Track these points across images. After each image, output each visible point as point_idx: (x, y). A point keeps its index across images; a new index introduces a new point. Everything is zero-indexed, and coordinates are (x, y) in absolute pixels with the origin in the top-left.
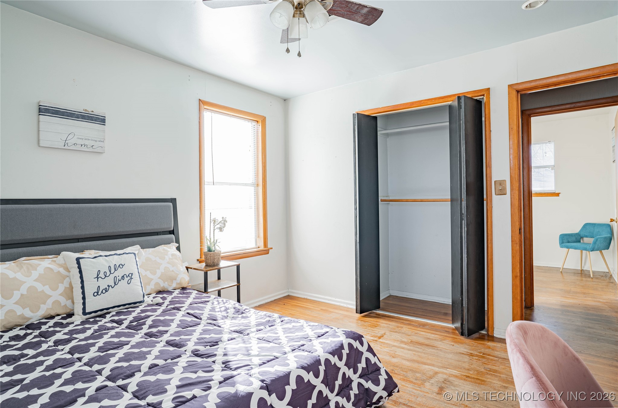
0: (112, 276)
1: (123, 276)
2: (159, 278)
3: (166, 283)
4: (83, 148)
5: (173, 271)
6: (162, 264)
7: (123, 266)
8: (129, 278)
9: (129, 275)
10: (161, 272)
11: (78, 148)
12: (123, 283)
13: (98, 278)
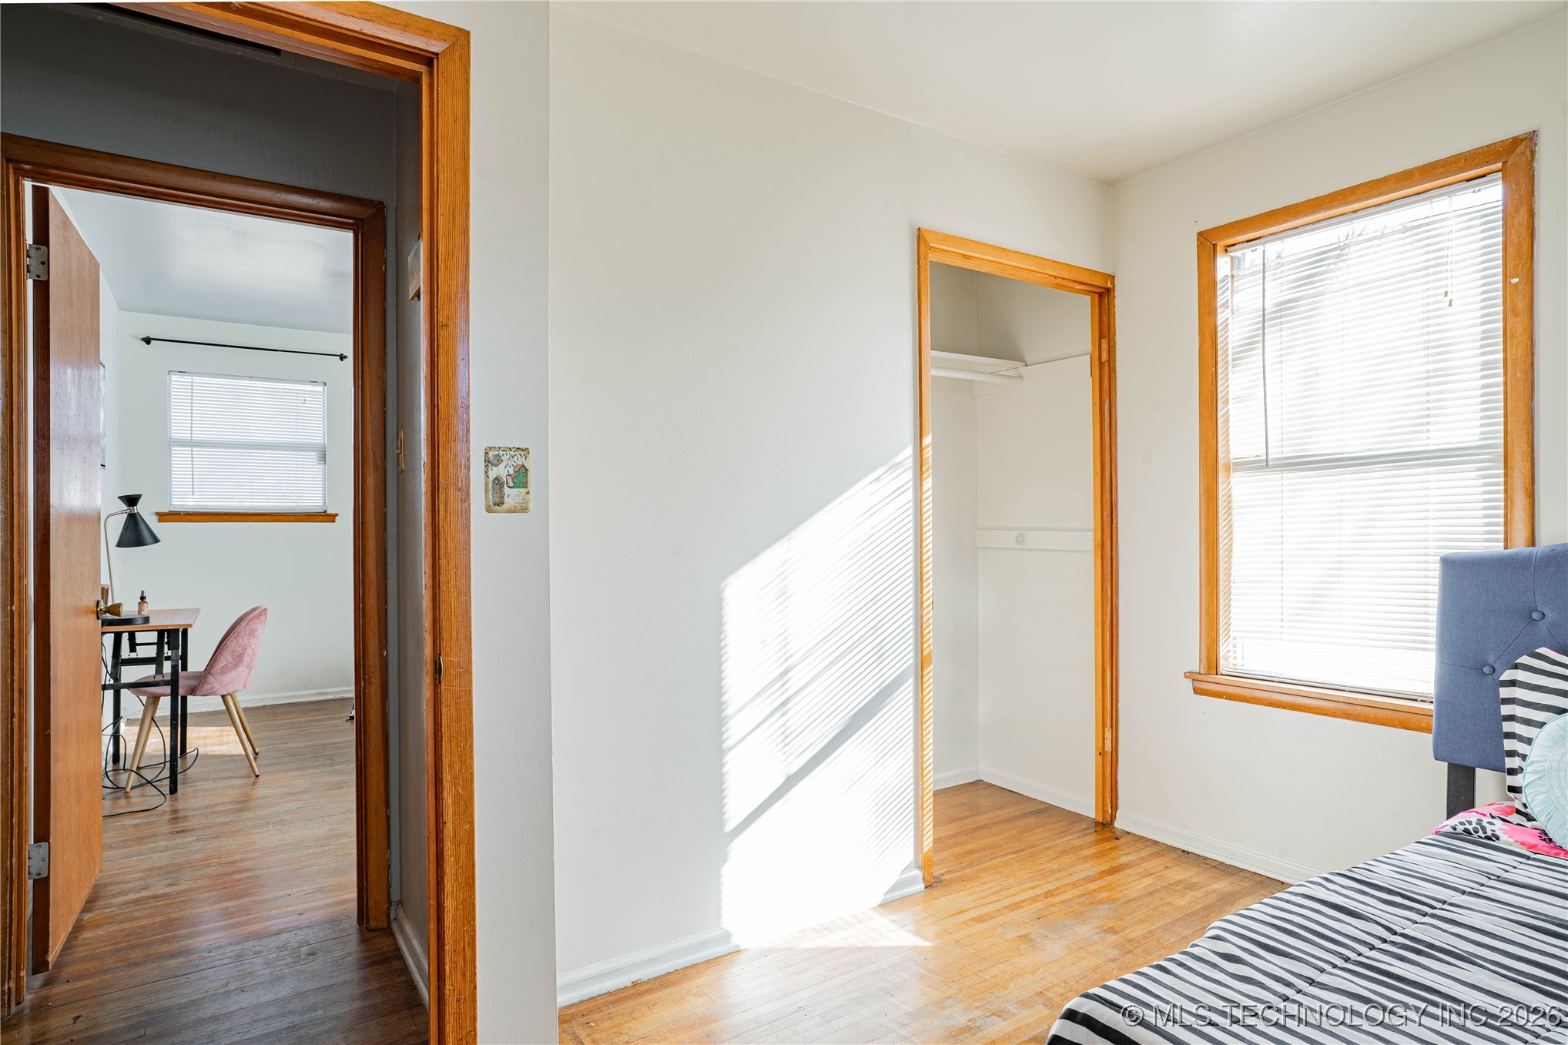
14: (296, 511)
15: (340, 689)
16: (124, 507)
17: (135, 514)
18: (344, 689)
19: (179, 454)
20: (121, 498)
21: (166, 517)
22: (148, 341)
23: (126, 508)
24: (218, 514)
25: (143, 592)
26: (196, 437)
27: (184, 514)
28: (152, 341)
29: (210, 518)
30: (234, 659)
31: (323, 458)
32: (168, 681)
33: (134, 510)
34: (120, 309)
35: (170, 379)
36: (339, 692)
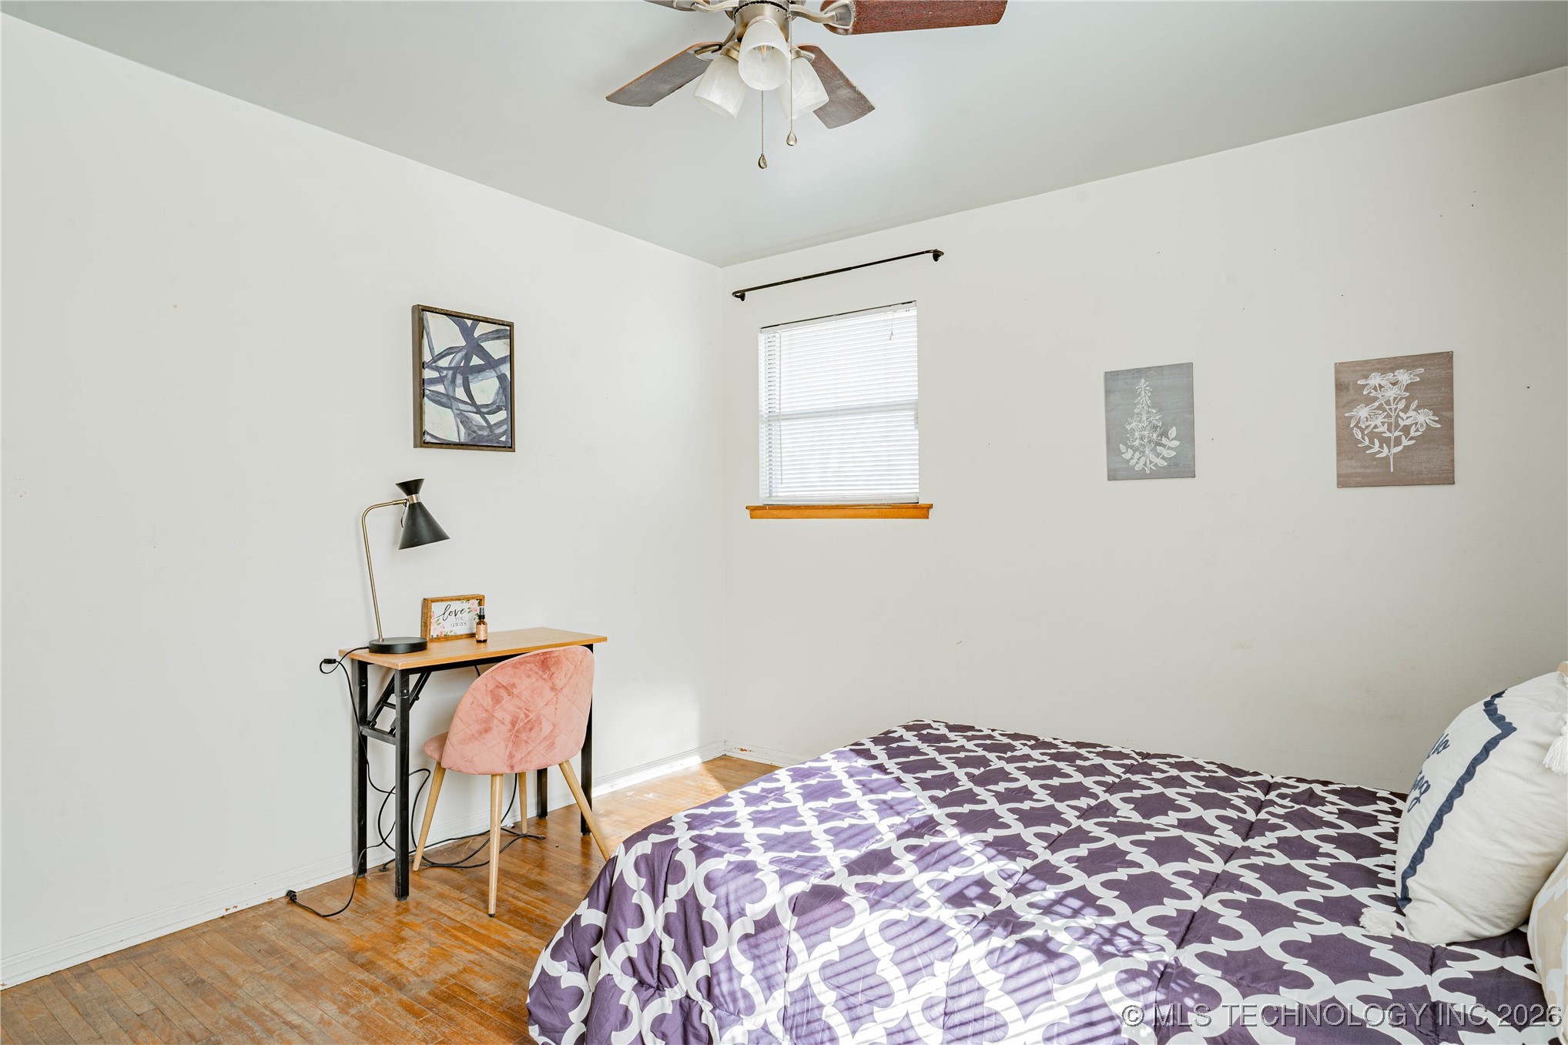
21: (756, 512)
24: (800, 508)
27: (769, 508)
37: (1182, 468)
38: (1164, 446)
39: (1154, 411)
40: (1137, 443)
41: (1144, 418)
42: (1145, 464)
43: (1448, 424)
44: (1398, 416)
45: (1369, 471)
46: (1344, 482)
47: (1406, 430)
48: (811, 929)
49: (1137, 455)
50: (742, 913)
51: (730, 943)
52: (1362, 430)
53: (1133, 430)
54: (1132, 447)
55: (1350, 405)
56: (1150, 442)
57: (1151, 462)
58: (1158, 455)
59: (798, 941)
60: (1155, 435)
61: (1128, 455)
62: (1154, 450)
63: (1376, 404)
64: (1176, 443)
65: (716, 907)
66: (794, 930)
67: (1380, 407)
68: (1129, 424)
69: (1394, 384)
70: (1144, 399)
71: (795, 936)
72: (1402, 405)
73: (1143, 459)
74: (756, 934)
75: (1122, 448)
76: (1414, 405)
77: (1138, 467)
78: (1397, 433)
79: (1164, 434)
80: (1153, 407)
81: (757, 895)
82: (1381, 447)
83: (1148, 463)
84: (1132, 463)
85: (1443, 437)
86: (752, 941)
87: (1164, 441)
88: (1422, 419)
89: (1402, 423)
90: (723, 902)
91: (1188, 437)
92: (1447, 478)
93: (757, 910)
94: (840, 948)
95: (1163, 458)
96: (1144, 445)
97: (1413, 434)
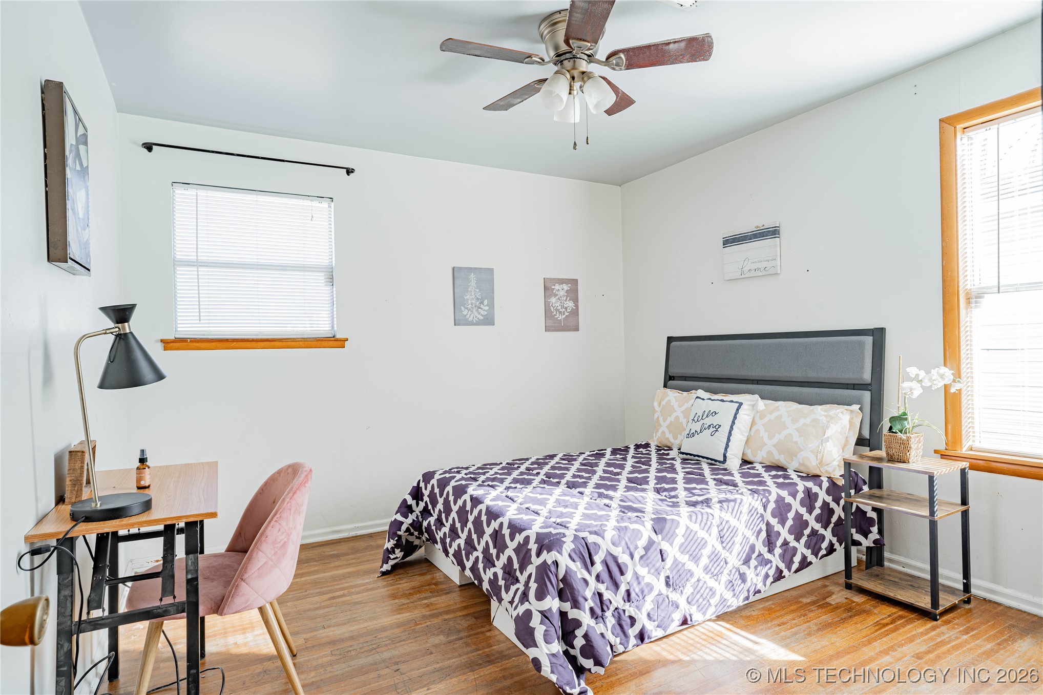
0: (702, 422)
1: (710, 426)
2: (773, 446)
3: (782, 456)
4: (758, 273)
5: (796, 443)
6: (788, 428)
7: (715, 414)
8: (715, 429)
9: (715, 427)
10: (780, 439)
11: (753, 274)
12: (707, 433)
13: (693, 420)
14: (306, 337)
15: (353, 526)
16: (110, 324)
17: (126, 334)
18: (357, 525)
19: (183, 275)
20: (104, 309)
21: (171, 344)
22: (149, 147)
23: (112, 325)
24: (227, 340)
25: (143, 451)
26: (202, 257)
27: (191, 341)
28: (154, 147)
29: (219, 344)
30: (275, 553)
31: (331, 280)
32: (183, 603)
33: (124, 328)
34: (120, 110)
35: (174, 192)
36: (352, 530)
37: (489, 320)
38: (482, 309)
39: (477, 290)
40: (470, 306)
41: (473, 294)
42: (473, 318)
43: (577, 306)
44: (564, 303)
45: (556, 325)
46: (547, 329)
47: (566, 308)
48: (669, 536)
49: (470, 312)
50: (636, 548)
51: (635, 565)
52: (554, 308)
53: (468, 299)
54: (467, 308)
55: (550, 296)
56: (475, 306)
57: (476, 317)
58: (479, 313)
59: (665, 544)
60: (478, 303)
61: (465, 313)
62: (477, 311)
63: (558, 297)
64: (487, 308)
65: (623, 553)
66: (662, 540)
67: (558, 299)
68: (466, 296)
69: (563, 289)
70: (473, 283)
71: (663, 543)
72: (565, 299)
73: (472, 315)
74: (646, 553)
75: (463, 308)
76: (568, 299)
77: (470, 319)
78: (564, 310)
79: (482, 303)
80: (477, 289)
81: (640, 535)
82: (559, 315)
83: (475, 317)
84: (467, 317)
85: (575, 313)
86: (645, 558)
87: (482, 306)
88: (570, 304)
89: (565, 306)
90: (626, 548)
91: (491, 305)
92: (577, 329)
93: (642, 543)
94: (683, 536)
95: (482, 315)
96: (473, 308)
97: (568, 311)
